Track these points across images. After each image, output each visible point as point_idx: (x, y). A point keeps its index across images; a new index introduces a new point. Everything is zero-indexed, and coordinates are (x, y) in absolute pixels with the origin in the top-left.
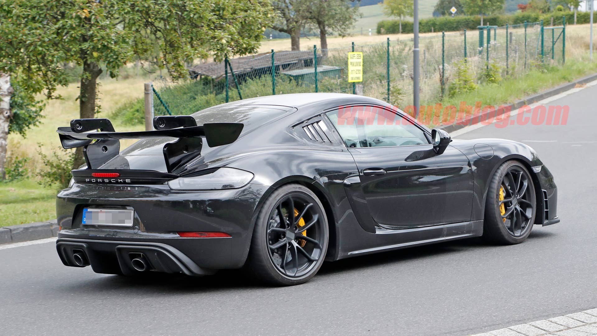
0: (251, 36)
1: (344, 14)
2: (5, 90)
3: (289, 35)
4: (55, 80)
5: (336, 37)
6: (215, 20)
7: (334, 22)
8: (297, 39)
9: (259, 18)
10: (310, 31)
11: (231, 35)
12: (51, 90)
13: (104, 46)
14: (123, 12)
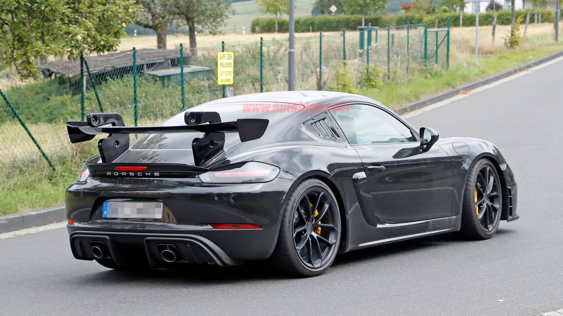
0: (110, 33)
1: (215, 10)
3: (155, 32)
5: (206, 35)
6: (69, 14)
7: (204, 19)
8: (164, 36)
9: (119, 13)
10: (177, 28)
11: (88, 30)
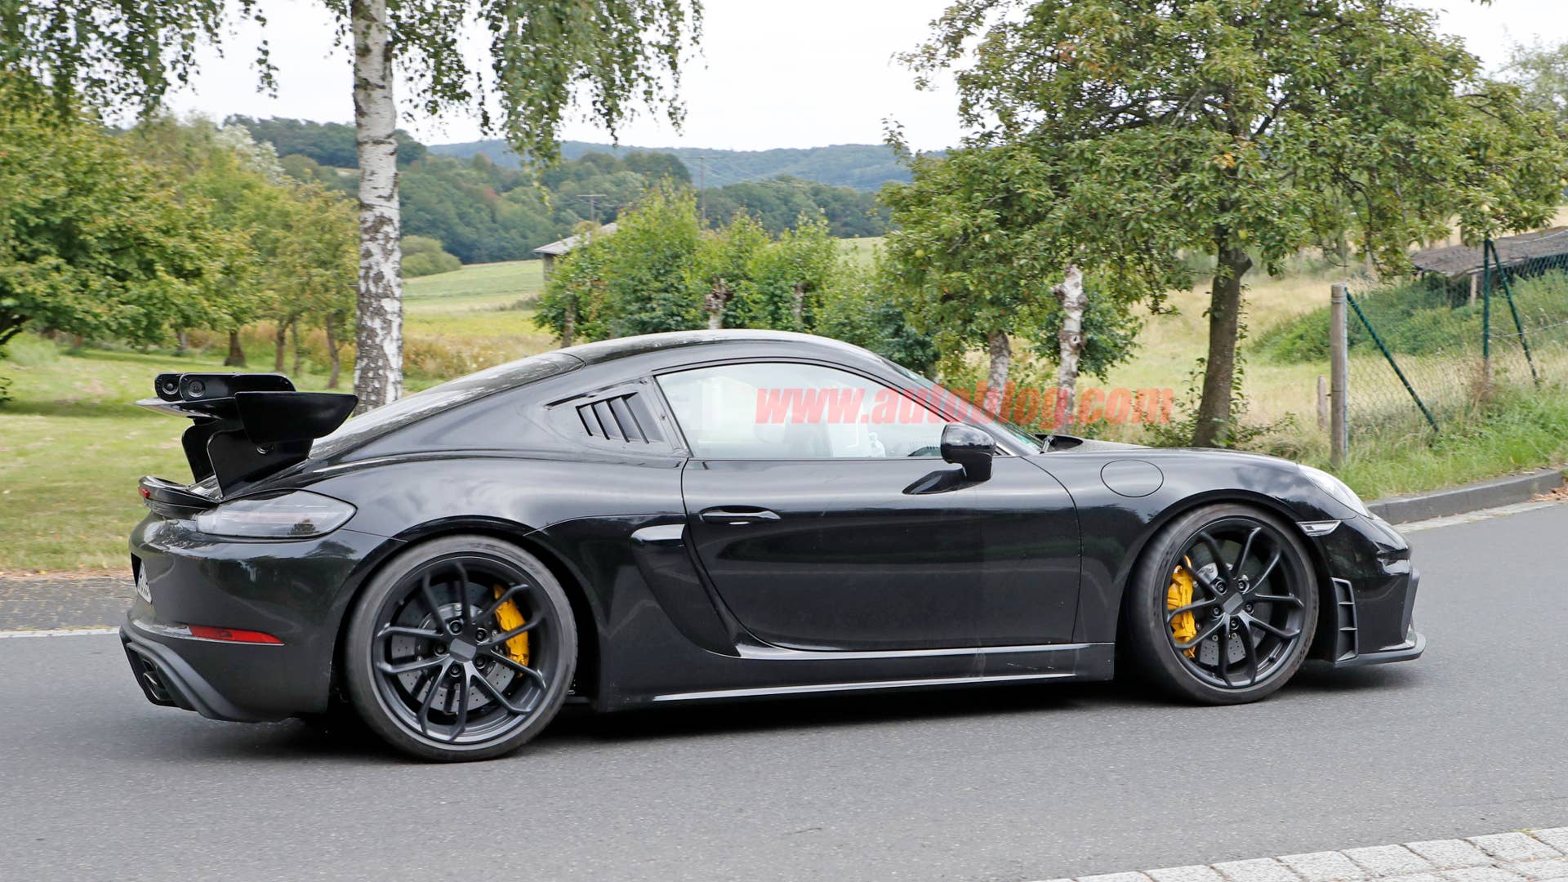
0: (1538, 197)
2: (1074, 300)
4: (1169, 281)
6: (1468, 168)
9: (1557, 162)
12: (1157, 300)
13: (1260, 218)
14: (1295, 158)
